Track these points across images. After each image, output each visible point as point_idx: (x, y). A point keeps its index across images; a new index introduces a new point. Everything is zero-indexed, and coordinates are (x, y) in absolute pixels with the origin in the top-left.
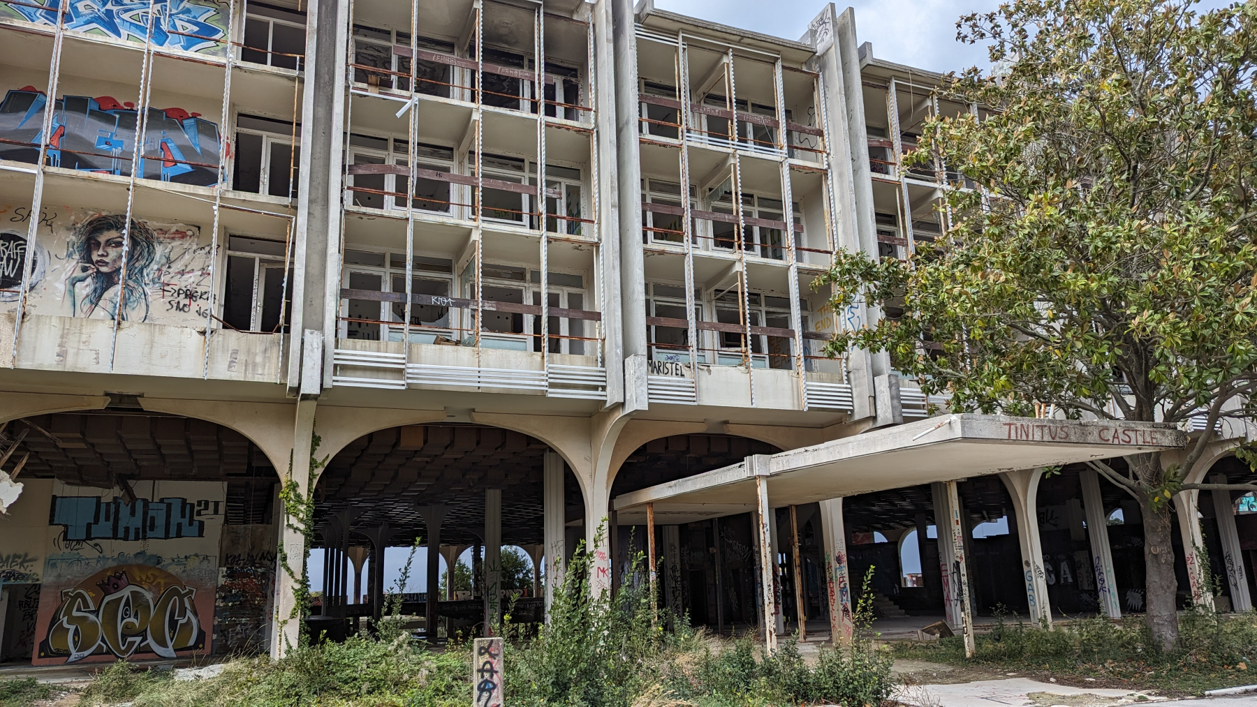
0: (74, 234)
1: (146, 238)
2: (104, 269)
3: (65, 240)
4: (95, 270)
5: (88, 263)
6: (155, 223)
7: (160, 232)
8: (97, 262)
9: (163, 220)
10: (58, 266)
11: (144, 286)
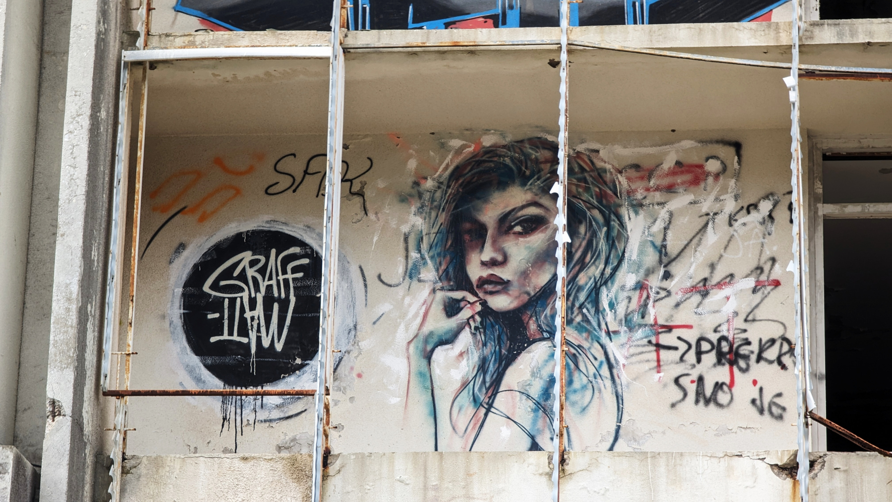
0: (420, 211)
1: (601, 196)
2: (501, 302)
3: (398, 229)
4: (478, 308)
5: (458, 288)
6: (619, 150)
7: (633, 173)
8: (482, 282)
9: (640, 137)
10: (385, 307)
11: (604, 339)
